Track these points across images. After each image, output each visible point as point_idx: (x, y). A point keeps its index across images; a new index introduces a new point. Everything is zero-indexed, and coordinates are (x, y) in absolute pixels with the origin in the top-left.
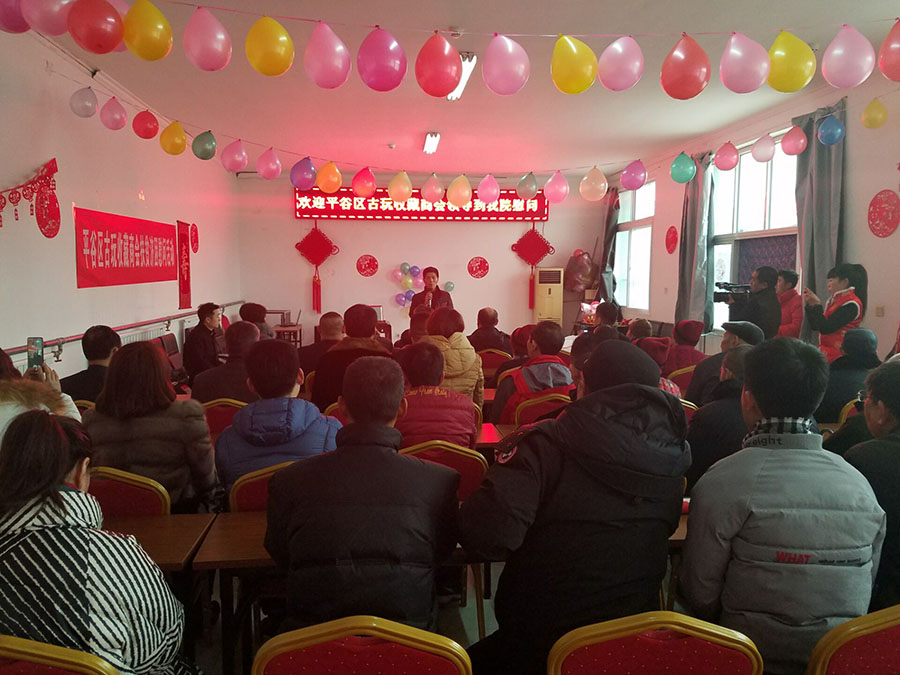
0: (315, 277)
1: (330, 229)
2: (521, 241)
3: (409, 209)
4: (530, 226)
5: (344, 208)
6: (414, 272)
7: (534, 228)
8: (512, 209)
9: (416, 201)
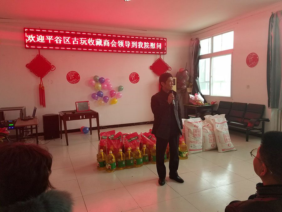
0: (40, 85)
1: (49, 56)
2: (154, 64)
3: (97, 45)
4: (158, 57)
5: (57, 43)
6: (102, 81)
7: (160, 58)
8: (150, 47)
9: (101, 40)
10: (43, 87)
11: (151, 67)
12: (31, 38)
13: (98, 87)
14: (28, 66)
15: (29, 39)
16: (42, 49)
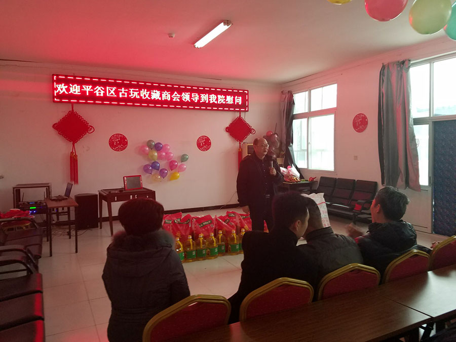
0: (72, 152)
1: (86, 112)
2: (231, 125)
3: (153, 98)
4: (237, 115)
5: (98, 95)
6: (158, 147)
7: (240, 116)
8: (226, 102)
9: (158, 93)
10: (76, 156)
11: (227, 128)
12: (61, 88)
13: (152, 156)
14: (57, 127)
15: (59, 89)
16: (78, 103)
